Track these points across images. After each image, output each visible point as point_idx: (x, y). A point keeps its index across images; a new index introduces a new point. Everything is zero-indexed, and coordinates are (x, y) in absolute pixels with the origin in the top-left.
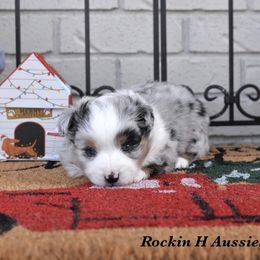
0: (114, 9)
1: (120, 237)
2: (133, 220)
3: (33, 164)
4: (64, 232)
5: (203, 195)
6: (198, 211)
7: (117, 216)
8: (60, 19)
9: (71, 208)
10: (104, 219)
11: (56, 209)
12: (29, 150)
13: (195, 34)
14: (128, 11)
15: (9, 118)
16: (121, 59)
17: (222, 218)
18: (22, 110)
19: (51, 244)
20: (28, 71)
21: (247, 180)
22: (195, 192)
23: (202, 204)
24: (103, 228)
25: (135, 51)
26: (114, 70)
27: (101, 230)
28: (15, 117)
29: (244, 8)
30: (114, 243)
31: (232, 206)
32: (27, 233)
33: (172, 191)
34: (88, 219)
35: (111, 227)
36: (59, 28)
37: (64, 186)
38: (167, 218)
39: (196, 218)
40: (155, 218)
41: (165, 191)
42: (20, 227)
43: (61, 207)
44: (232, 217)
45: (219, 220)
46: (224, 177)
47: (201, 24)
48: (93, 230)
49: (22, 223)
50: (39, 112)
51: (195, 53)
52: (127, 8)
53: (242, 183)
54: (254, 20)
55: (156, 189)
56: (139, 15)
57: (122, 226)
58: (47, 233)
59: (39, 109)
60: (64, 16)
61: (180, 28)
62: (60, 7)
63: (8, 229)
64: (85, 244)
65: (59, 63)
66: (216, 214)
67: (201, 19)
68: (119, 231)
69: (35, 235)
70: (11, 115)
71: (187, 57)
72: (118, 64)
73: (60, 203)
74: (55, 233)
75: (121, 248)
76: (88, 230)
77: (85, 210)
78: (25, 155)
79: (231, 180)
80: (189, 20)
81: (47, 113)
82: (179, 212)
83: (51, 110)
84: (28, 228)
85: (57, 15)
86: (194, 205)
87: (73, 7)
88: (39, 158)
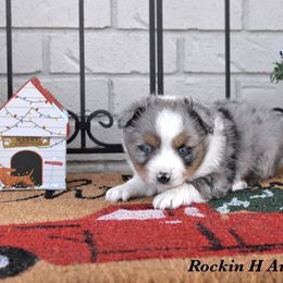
0: (107, 27)
1: (139, 269)
2: (147, 252)
3: (32, 194)
4: (86, 265)
5: (208, 225)
6: (206, 242)
7: (132, 248)
8: (49, 37)
9: (86, 241)
10: (120, 251)
11: (71, 242)
12: (26, 179)
13: (190, 54)
14: (121, 29)
15: (5, 146)
16: (114, 79)
17: (228, 248)
18: (18, 138)
19: (77, 277)
20: (24, 99)
21: (247, 209)
22: (200, 222)
23: (209, 235)
24: (122, 260)
25: (129, 71)
26: (107, 91)
27: (120, 263)
28: (11, 146)
29: (240, 28)
30: (135, 275)
31: (236, 236)
32: (52, 267)
33: (177, 222)
34: (105, 253)
35: (129, 259)
36: (49, 48)
37: (71, 218)
38: (178, 249)
39: (205, 249)
40: (167, 249)
41: (172, 222)
42: (43, 261)
43: (75, 240)
44: (238, 246)
45: (226, 250)
46: (225, 206)
47: (196, 44)
48: (113, 263)
49: (43, 258)
50: (36, 140)
51: (190, 73)
52: (120, 27)
53: (243, 212)
54: (249, 40)
55: (163, 220)
56: (132, 34)
57: (139, 258)
58: (70, 267)
59: (36, 138)
60: (54, 34)
61: (175, 47)
62: (50, 25)
63: (32, 264)
64: (109, 276)
65: (48, 84)
66: (223, 244)
67: (196, 39)
68: (137, 263)
69: (59, 268)
70: (7, 143)
71: (182, 78)
72: (111, 84)
73: (74, 236)
74: (78, 266)
75: (142, 278)
76: (109, 263)
77: (99, 243)
78: (22, 185)
79: (232, 208)
80: (184, 40)
81: (45, 141)
82: (189, 243)
83: (49, 138)
84: (52, 263)
85: (47, 33)
86: (201, 236)
87: (64, 26)
88: (36, 188)
